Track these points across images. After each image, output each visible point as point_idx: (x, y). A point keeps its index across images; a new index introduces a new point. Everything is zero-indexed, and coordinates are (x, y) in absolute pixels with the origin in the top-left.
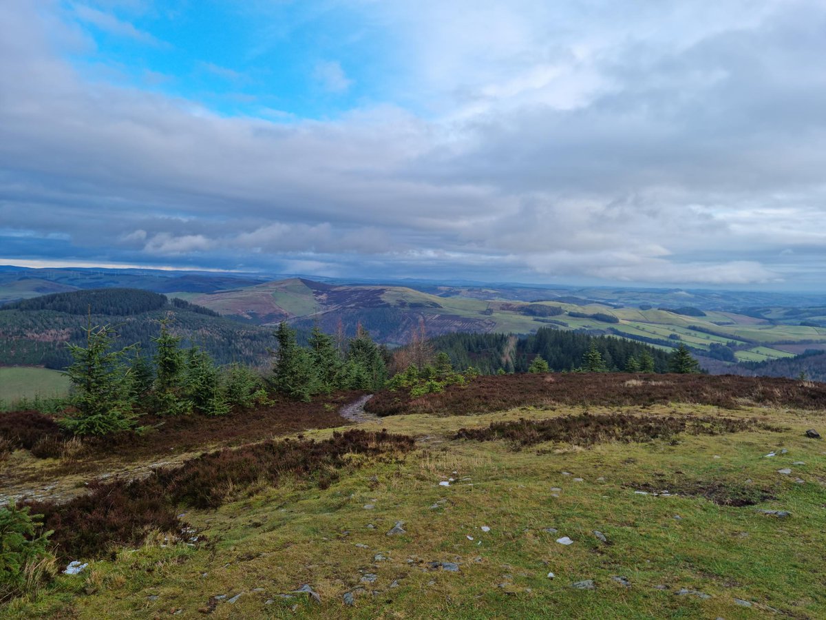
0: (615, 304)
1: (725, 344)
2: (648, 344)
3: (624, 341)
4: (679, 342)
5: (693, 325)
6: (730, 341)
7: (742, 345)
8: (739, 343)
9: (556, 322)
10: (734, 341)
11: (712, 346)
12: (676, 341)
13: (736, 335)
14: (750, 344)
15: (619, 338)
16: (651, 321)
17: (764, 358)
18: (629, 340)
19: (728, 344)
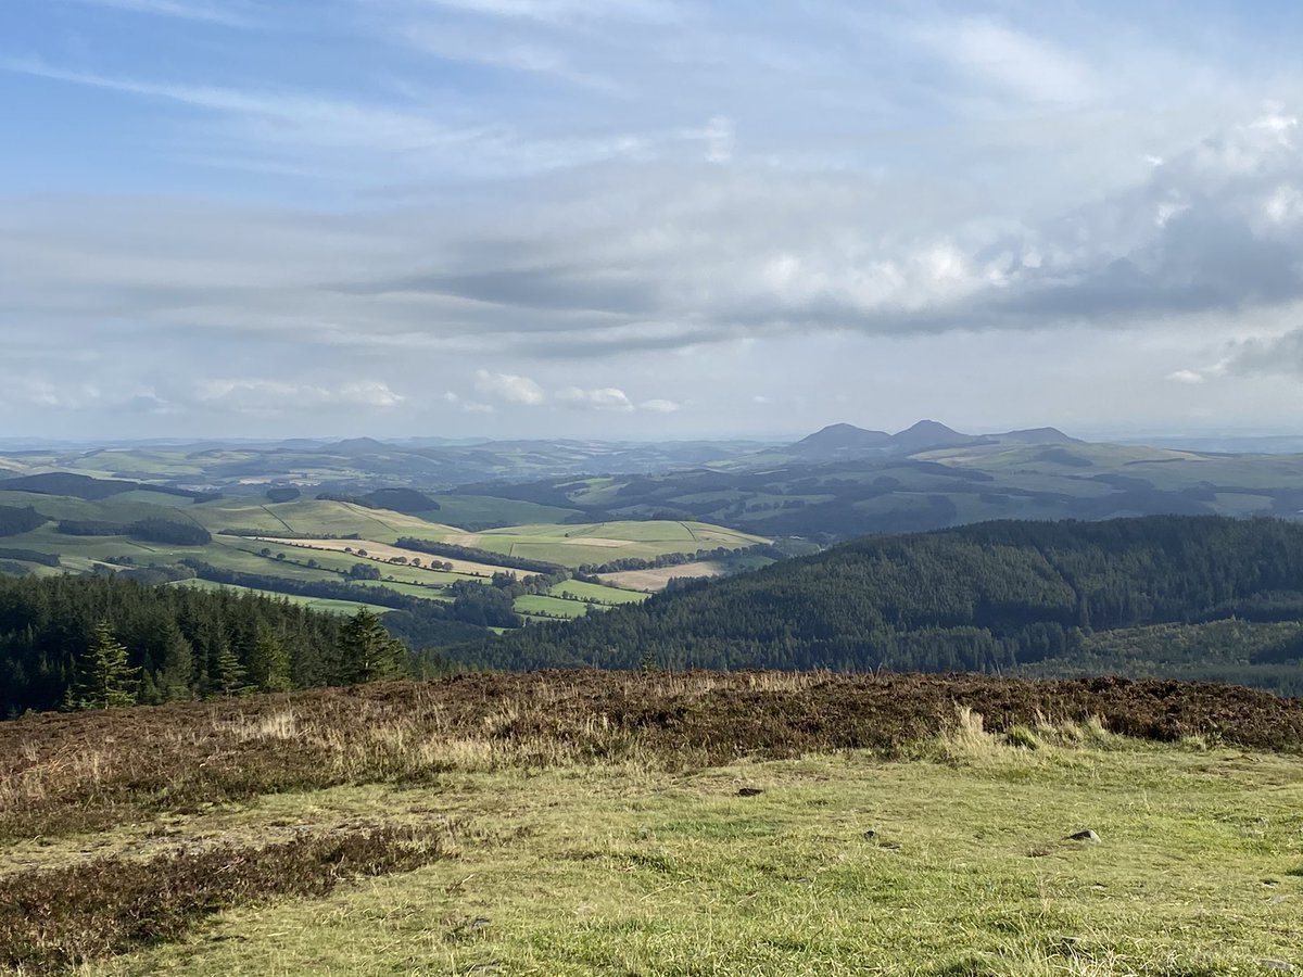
0: (199, 488)
1: (490, 581)
2: (293, 600)
3: (224, 598)
4: (377, 584)
5: (408, 536)
6: (502, 570)
7: (527, 580)
8: (520, 575)
9: (21, 555)
10: (511, 571)
11: (458, 589)
12: (369, 584)
13: (515, 554)
14: (547, 574)
15: (210, 587)
16: (303, 532)
17: (579, 610)
18: (241, 591)
19: (499, 580)
